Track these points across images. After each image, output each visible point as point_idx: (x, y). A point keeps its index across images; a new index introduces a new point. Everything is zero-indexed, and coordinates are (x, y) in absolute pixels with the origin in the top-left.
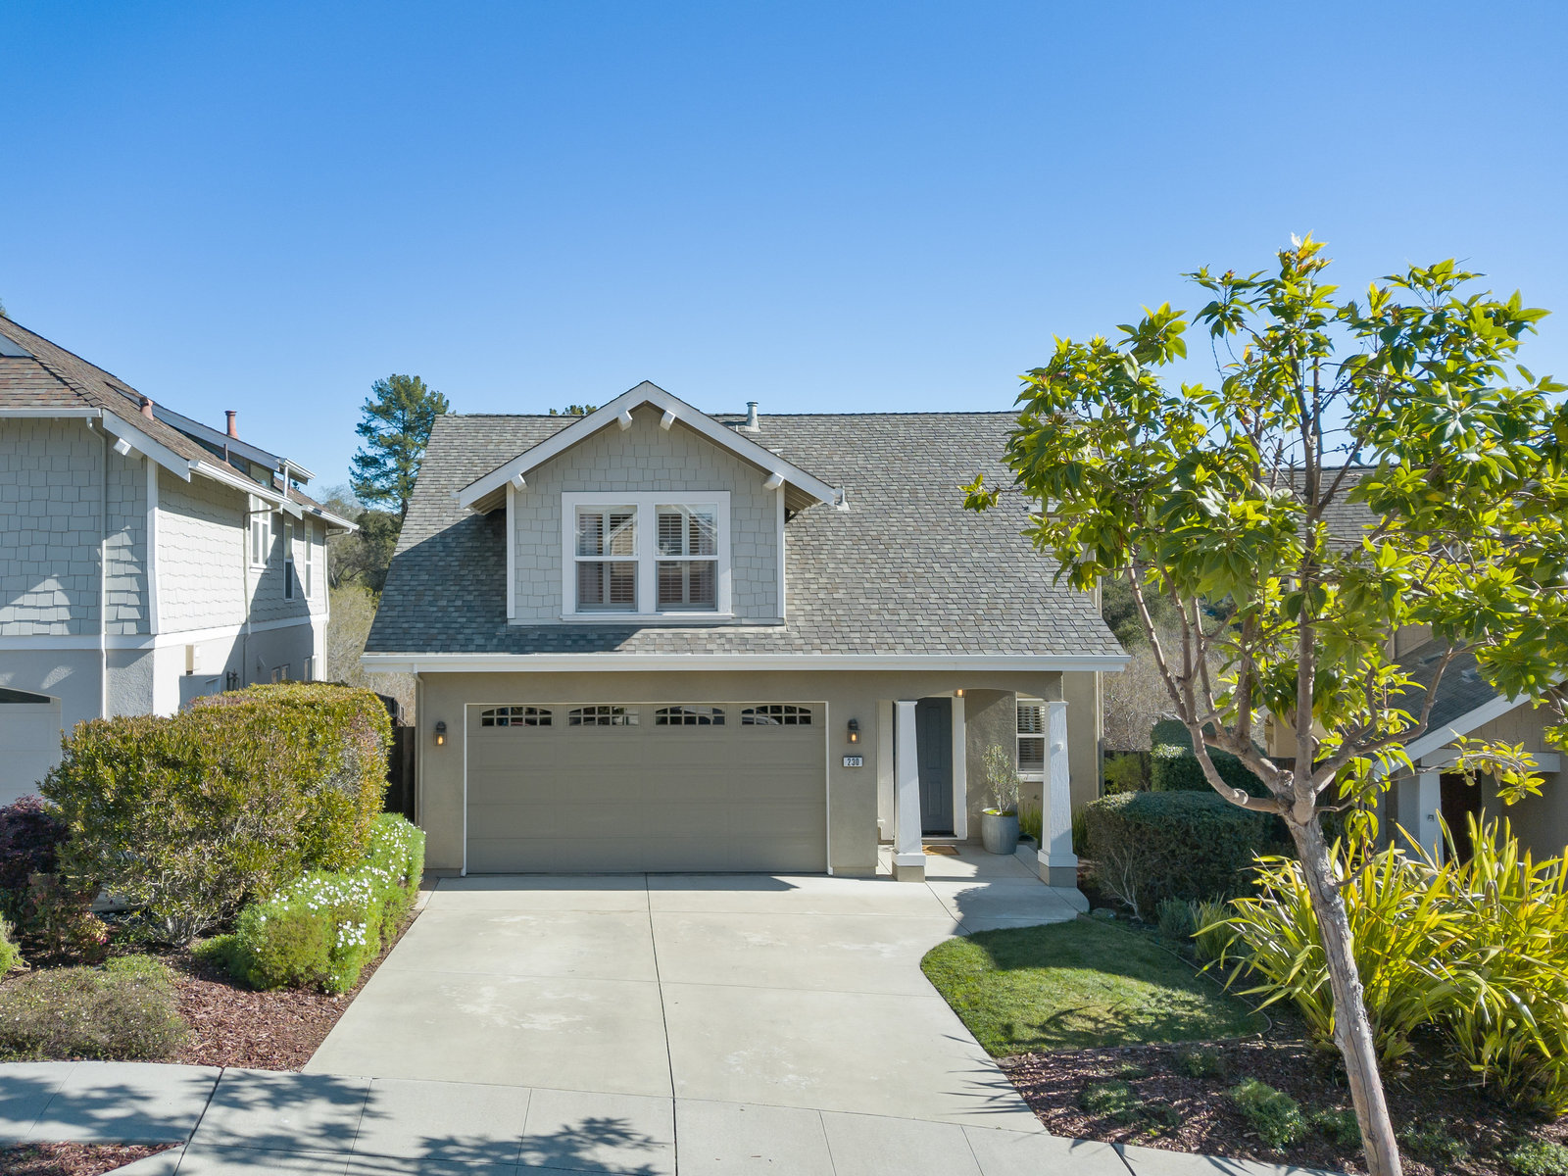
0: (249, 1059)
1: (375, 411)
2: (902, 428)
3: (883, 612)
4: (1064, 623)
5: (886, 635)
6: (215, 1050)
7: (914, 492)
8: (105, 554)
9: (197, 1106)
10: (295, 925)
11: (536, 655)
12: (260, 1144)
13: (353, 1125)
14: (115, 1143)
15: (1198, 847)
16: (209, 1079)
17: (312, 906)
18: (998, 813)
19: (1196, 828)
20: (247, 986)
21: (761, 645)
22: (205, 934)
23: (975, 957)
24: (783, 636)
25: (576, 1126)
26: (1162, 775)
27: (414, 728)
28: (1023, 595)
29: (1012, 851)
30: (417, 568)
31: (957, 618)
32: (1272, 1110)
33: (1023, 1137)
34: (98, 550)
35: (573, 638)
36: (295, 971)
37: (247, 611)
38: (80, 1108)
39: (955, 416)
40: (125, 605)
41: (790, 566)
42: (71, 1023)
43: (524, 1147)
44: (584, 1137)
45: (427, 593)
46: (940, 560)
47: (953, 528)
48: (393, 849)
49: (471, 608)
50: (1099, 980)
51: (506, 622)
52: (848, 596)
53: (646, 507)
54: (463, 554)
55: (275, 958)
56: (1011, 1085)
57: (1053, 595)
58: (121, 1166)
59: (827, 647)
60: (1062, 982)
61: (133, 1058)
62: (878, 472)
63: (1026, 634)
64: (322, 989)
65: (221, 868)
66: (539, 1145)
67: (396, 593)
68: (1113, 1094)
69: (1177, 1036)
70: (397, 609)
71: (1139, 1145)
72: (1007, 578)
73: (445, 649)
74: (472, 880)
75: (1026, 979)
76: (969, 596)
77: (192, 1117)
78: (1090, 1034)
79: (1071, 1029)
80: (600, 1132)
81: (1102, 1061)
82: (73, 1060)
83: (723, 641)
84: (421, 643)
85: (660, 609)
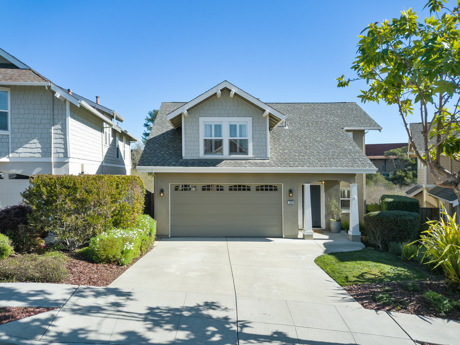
0: (89, 283)
1: (149, 120)
2: (304, 107)
3: (299, 156)
4: (356, 159)
5: (301, 162)
6: (78, 280)
7: (308, 124)
8: (53, 131)
9: (67, 297)
10: (109, 242)
11: (191, 167)
12: (88, 309)
13: (123, 303)
14: (34, 307)
15: (400, 227)
16: (74, 288)
17: (116, 237)
18: (335, 221)
19: (400, 221)
20: (93, 262)
21: (262, 165)
22: (80, 247)
23: (332, 259)
24: (268, 163)
25: (201, 304)
26: (387, 207)
27: (153, 193)
28: (343, 152)
29: (339, 232)
30: (155, 143)
31: (323, 158)
32: (439, 300)
33: (355, 309)
34: (51, 130)
35: (203, 163)
36: (109, 257)
37: (103, 158)
38: (25, 296)
39: (319, 104)
40: (60, 148)
41: (270, 144)
42: (26, 270)
43: (183, 310)
44: (204, 307)
45: (158, 150)
46: (317, 142)
47: (320, 133)
48: (145, 224)
49: (171, 154)
50: (373, 264)
51: (182, 158)
52: (289, 152)
53: (226, 122)
54: (169, 139)
55: (102, 252)
56: (349, 294)
57: (352, 152)
58: (35, 315)
59: (283, 166)
60: (362, 265)
61: (47, 282)
62: (297, 118)
63: (345, 163)
64: (119, 263)
65: (84, 223)
66: (189, 309)
67: (148, 150)
68: (384, 296)
69: (402, 279)
70: (148, 154)
71: (394, 312)
72: (338, 147)
73: (163, 165)
74: (172, 238)
75: (350, 264)
76: (326, 152)
77: (65, 300)
78: (373, 279)
79: (367, 278)
80: (210, 306)
81: (378, 287)
82: (26, 282)
83: (250, 164)
84: (155, 164)
85: (230, 154)
